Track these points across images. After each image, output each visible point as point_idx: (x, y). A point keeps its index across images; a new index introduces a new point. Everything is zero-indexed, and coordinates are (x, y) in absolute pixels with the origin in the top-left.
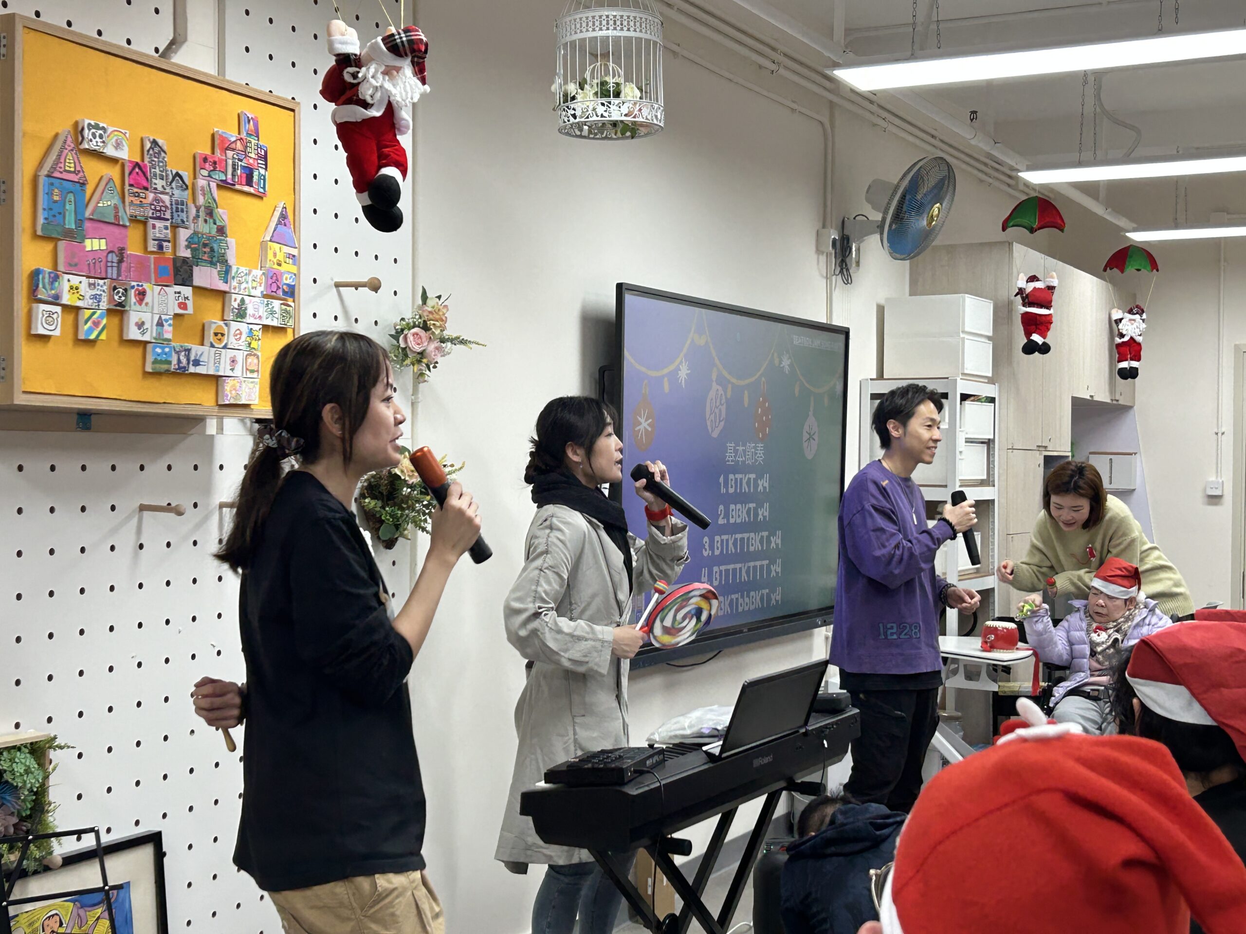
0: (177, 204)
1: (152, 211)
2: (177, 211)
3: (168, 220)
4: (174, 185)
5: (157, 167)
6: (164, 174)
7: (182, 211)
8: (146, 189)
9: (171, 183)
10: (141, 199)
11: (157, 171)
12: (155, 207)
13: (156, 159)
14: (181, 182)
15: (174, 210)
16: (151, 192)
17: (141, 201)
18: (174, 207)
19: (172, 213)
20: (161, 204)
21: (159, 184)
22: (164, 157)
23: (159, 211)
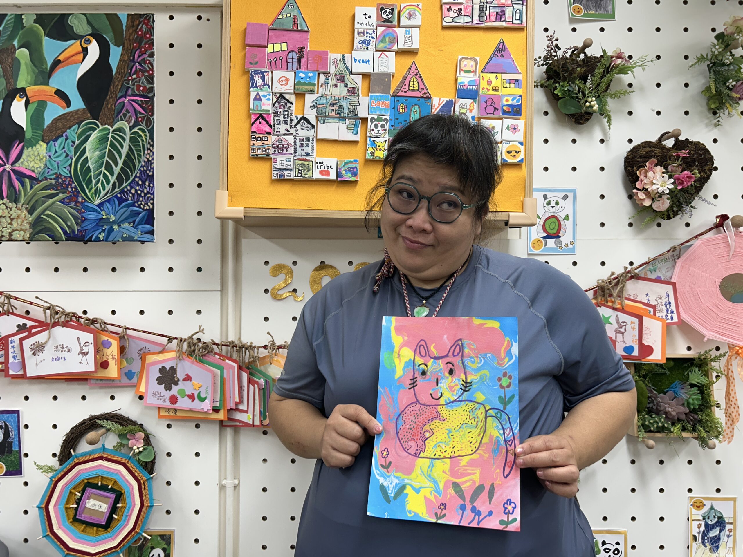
0: (302, 140)
1: (274, 149)
2: (301, 146)
3: (291, 154)
4: (299, 127)
5: (282, 116)
6: (289, 120)
7: (308, 145)
8: (269, 133)
9: (295, 126)
10: (263, 142)
11: (282, 118)
12: (278, 146)
13: (281, 110)
14: (306, 123)
15: (298, 146)
16: (273, 135)
17: (263, 143)
18: (298, 144)
19: (295, 149)
20: (283, 143)
21: (282, 128)
22: (290, 107)
23: (282, 149)
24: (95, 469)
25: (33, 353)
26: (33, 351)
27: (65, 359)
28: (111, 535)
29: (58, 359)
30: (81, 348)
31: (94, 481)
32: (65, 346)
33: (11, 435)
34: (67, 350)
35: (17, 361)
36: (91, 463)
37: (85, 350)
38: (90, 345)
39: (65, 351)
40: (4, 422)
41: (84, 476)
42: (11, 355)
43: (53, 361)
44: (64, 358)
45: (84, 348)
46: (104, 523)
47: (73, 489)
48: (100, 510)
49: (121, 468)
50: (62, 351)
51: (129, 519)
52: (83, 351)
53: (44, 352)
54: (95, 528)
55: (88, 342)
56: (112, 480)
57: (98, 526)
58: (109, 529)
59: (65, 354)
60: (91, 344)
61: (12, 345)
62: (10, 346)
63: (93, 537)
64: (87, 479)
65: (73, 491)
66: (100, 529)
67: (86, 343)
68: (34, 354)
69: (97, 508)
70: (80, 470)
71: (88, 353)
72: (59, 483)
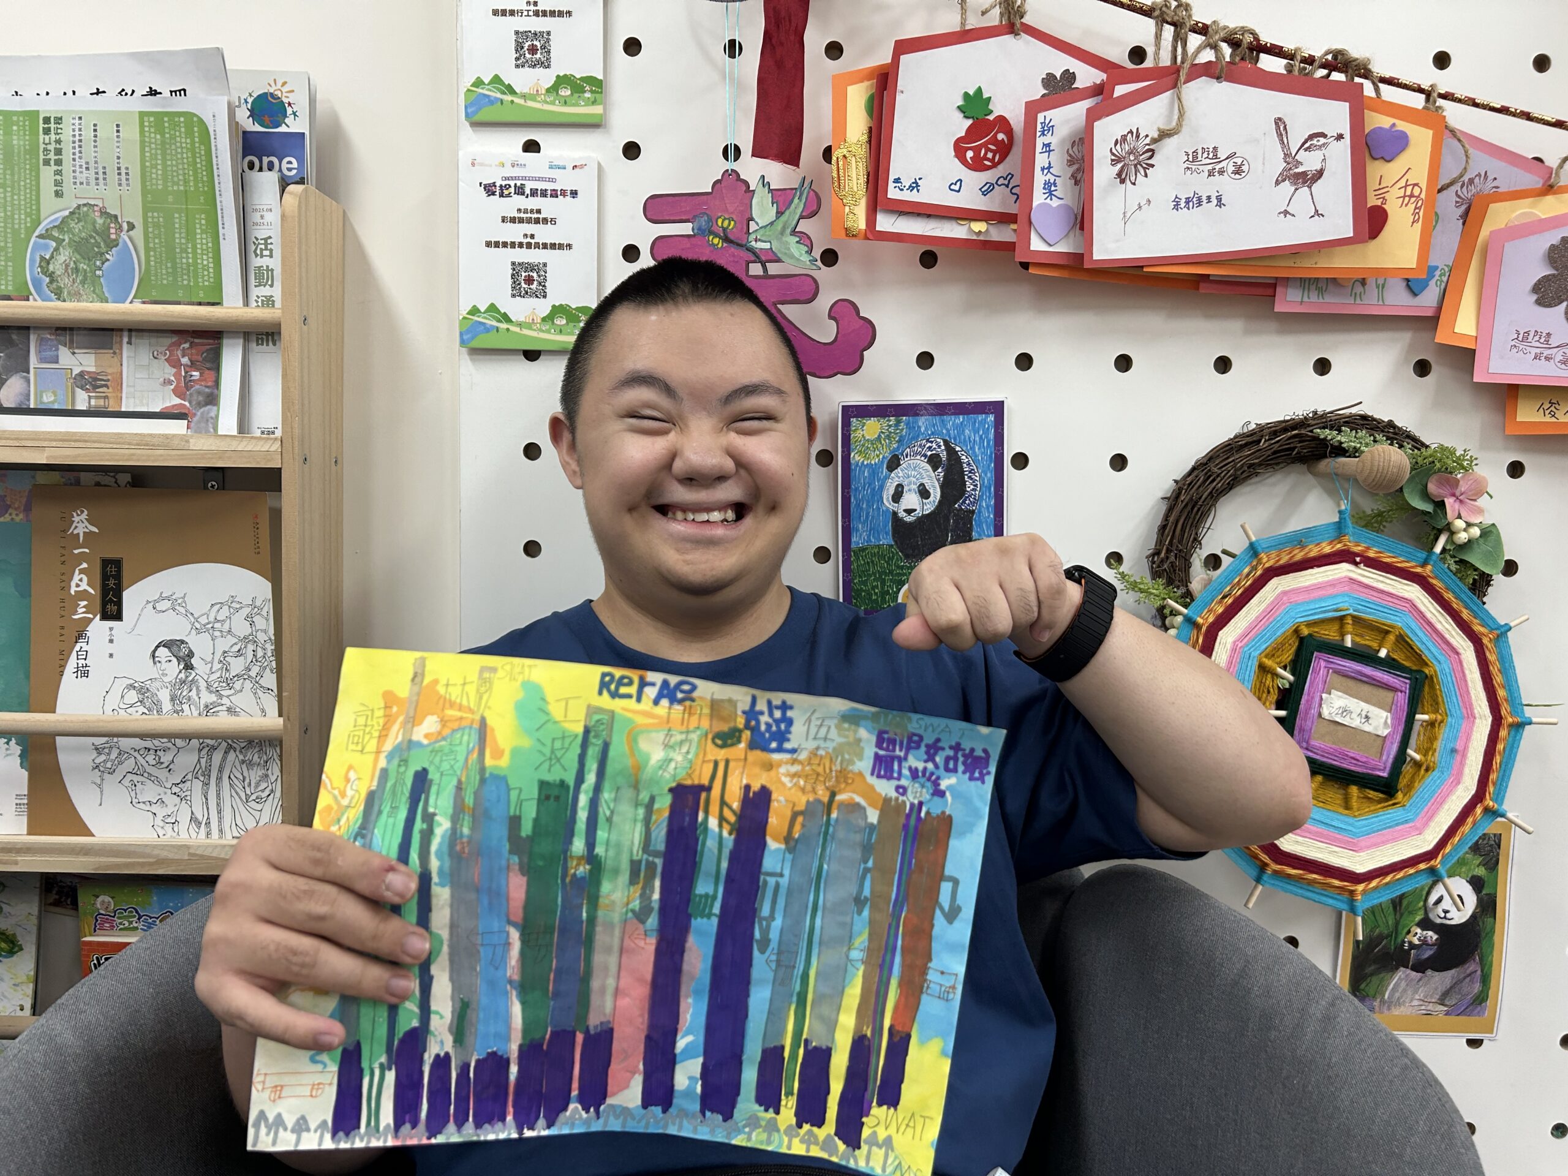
24: (1331, 591)
25: (1119, 175)
26: (1119, 166)
27: (1220, 203)
28: (1410, 815)
29: (1195, 201)
30: (1289, 158)
31: (1330, 634)
32: (1222, 155)
33: (969, 487)
34: (1231, 168)
35: (1055, 203)
36: (1316, 570)
37: (1310, 162)
38: (1335, 145)
39: (1221, 172)
40: (946, 443)
41: (1299, 615)
42: (1039, 179)
43: (1177, 206)
44: (1219, 199)
45: (1302, 156)
46: (1385, 775)
47: (1266, 656)
48: (1367, 728)
49: (1413, 592)
50: (1211, 174)
51: (1462, 764)
52: (1300, 169)
53: (1150, 172)
54: (1354, 790)
55: (1324, 135)
56: (1387, 632)
57: (1366, 782)
58: (1400, 795)
59: (1225, 184)
60: (1340, 137)
61: (1047, 139)
62: (1040, 142)
63: (1351, 820)
64: (1309, 624)
65: (1269, 662)
66: (1372, 794)
67: (1311, 137)
68: (1121, 177)
69: (1356, 722)
70: (1285, 593)
71: (1320, 174)
72: (1221, 634)
